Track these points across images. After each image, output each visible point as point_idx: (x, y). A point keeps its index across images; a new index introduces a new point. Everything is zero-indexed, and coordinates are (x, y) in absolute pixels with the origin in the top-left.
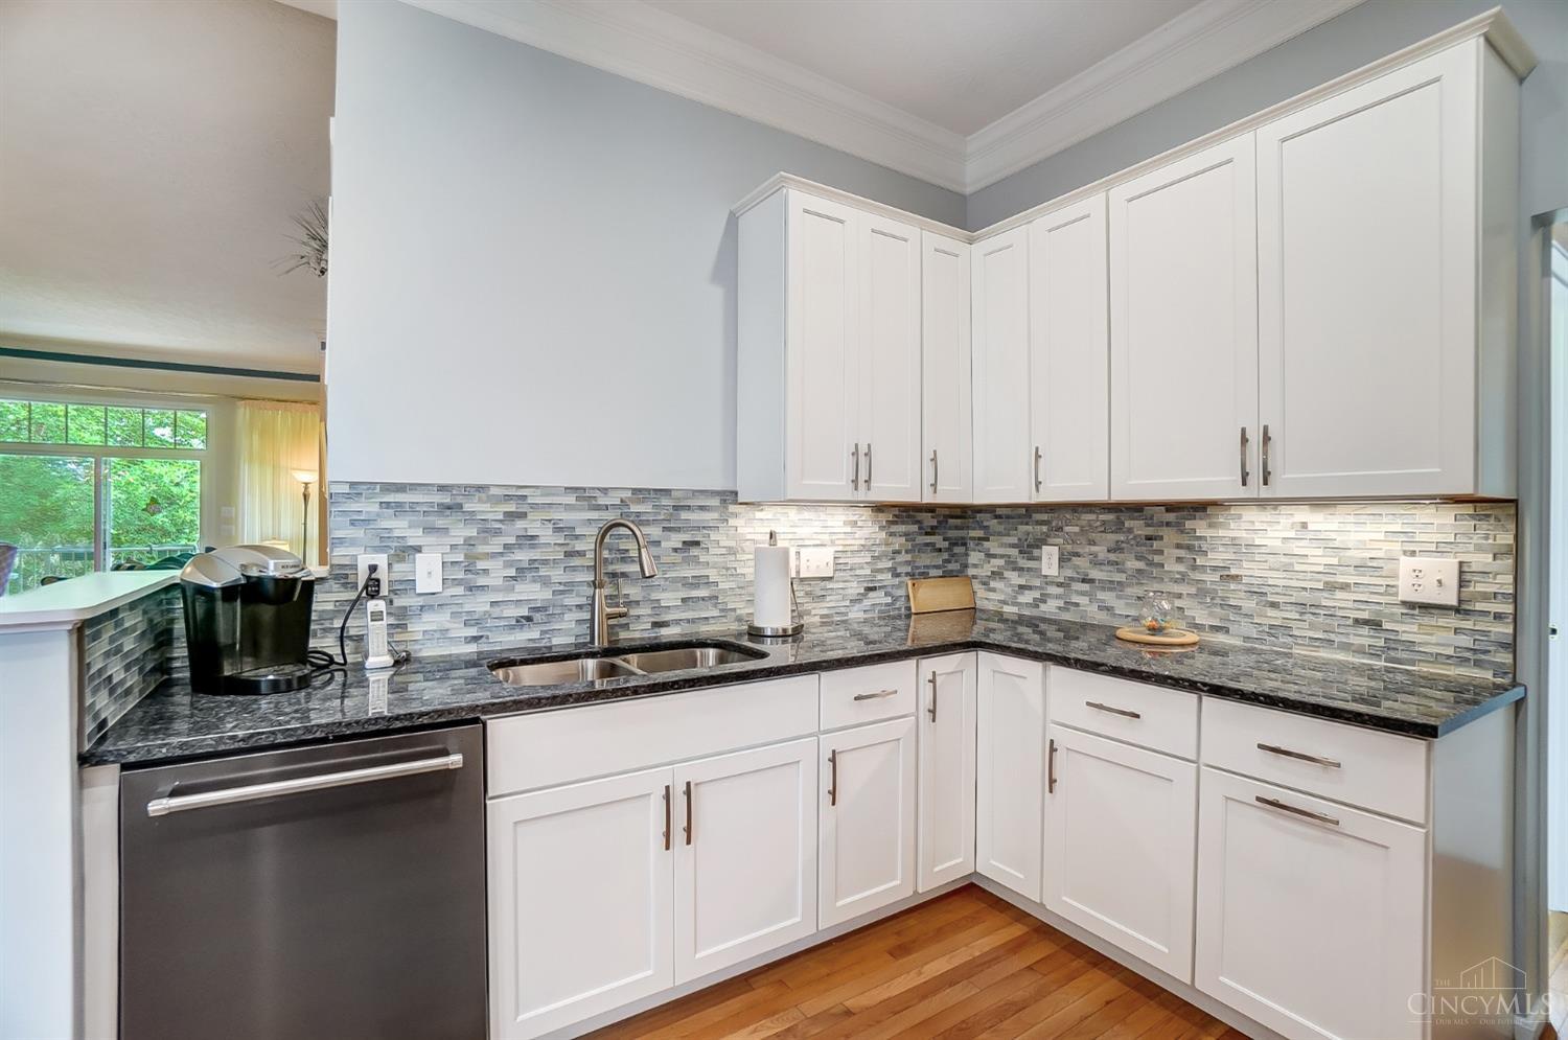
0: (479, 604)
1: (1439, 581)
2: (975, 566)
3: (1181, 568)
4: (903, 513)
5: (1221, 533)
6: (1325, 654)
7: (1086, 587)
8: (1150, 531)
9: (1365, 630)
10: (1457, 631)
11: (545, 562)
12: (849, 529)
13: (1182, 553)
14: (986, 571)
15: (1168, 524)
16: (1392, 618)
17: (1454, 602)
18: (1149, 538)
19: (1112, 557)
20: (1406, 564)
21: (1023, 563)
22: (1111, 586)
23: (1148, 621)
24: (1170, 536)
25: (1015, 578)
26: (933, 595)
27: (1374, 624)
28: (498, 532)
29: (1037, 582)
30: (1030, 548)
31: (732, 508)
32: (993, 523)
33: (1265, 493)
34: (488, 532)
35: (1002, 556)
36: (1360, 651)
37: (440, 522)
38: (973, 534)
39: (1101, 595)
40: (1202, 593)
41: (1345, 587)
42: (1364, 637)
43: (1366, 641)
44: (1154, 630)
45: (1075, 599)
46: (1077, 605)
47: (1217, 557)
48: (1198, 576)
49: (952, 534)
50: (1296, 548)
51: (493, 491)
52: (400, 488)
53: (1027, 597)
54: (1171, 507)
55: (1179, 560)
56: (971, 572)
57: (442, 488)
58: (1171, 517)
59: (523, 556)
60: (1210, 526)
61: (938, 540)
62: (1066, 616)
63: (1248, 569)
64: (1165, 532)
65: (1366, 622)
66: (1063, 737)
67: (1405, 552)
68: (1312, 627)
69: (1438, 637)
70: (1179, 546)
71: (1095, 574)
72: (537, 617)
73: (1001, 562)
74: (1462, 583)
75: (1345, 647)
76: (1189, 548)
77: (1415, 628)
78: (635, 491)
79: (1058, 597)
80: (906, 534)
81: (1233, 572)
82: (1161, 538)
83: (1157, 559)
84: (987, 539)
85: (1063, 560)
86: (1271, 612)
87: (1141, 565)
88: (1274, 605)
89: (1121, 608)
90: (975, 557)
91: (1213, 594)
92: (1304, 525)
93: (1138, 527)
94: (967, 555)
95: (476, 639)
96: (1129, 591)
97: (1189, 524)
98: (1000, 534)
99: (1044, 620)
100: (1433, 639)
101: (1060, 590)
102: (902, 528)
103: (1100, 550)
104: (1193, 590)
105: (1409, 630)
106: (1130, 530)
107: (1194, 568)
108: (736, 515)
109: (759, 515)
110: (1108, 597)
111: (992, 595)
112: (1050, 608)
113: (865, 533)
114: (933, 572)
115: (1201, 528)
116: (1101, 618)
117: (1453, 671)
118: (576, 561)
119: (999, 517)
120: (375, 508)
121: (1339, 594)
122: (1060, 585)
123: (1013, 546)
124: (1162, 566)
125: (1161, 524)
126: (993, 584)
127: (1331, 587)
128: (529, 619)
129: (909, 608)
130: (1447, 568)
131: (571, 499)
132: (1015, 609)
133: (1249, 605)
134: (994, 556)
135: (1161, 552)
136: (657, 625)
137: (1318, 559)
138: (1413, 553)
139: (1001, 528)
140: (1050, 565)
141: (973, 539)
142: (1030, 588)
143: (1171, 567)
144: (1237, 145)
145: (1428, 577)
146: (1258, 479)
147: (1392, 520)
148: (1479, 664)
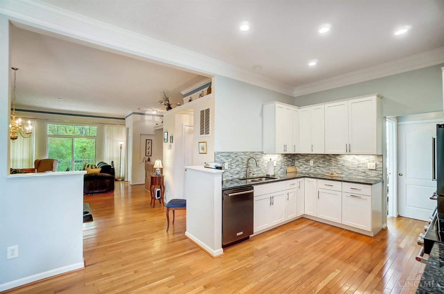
0: (232, 171)
1: (373, 166)
2: (296, 164)
3: (335, 164)
4: (286, 155)
5: (342, 159)
6: (358, 177)
7: (318, 167)
8: (330, 158)
9: (363, 173)
10: (376, 173)
11: (240, 164)
12: (278, 158)
13: (335, 162)
14: (299, 165)
15: (333, 157)
16: (367, 171)
17: (375, 169)
18: (330, 159)
19: (323, 162)
20: (369, 163)
21: (306, 163)
22: (323, 167)
23: (331, 173)
24: (333, 159)
25: (305, 166)
26: (290, 169)
27: (365, 172)
28: (234, 159)
29: (309, 167)
30: (308, 161)
31: (263, 155)
32: (300, 156)
33: (349, 153)
34: (233, 159)
35: (302, 162)
36: (363, 176)
37: (227, 158)
38: (296, 158)
39: (321, 169)
40: (339, 168)
42: (363, 174)
43: (363, 175)
44: (331, 174)
45: (316, 170)
46: (317, 170)
47: (341, 163)
48: (338, 165)
49: (293, 158)
50: (353, 161)
51: (234, 153)
52: (223, 153)
53: (307, 169)
54: (333, 155)
55: (335, 163)
56: (295, 165)
57: (228, 152)
58: (333, 156)
59: (237, 163)
60: (340, 157)
61: (290, 159)
62: (315, 173)
63: (346, 164)
65: (364, 172)
66: (320, 190)
67: (369, 162)
68: (356, 173)
69: (373, 174)
70: (335, 161)
71: (320, 165)
72: (239, 173)
73: (302, 163)
74: (376, 166)
75: (360, 176)
76: (337, 161)
77: (370, 173)
78: (251, 152)
79: (313, 169)
80: (286, 158)
81: (344, 165)
82: (332, 159)
83: (331, 163)
84: (299, 159)
85: (314, 163)
86: (350, 171)
87: (328, 164)
88: (350, 170)
89: (325, 171)
90: (296, 162)
92: (354, 158)
93: (328, 158)
94: (295, 162)
95: (232, 176)
96: (326, 168)
97: (336, 157)
98: (301, 158)
99: (310, 173)
100: (372, 174)
101: (313, 168)
102: (285, 157)
103: (321, 161)
104: (337, 168)
105: (369, 173)
106: (326, 158)
108: (263, 156)
109: (266, 156)
110: (323, 169)
111: (300, 169)
112: (312, 171)
113: (280, 159)
114: (290, 165)
115: (338, 158)
116: (321, 173)
117: (375, 179)
118: (244, 164)
119: (302, 155)
120: (220, 156)
121: (360, 168)
122: (314, 167)
123: (304, 160)
124: (332, 164)
126: (300, 167)
127: (358, 167)
128: (238, 173)
129: (287, 172)
130: (374, 164)
131: (243, 154)
132: (305, 172)
133: (346, 170)
134: (300, 162)
135: (332, 162)
136: (253, 174)
137: (356, 163)
138: (370, 162)
139: (302, 157)
140: (312, 164)
141: (296, 159)
142: (308, 168)
143: (333, 164)
144: (345, 102)
145: (372, 165)
146: (349, 151)
147: (367, 157)
148: (378, 177)
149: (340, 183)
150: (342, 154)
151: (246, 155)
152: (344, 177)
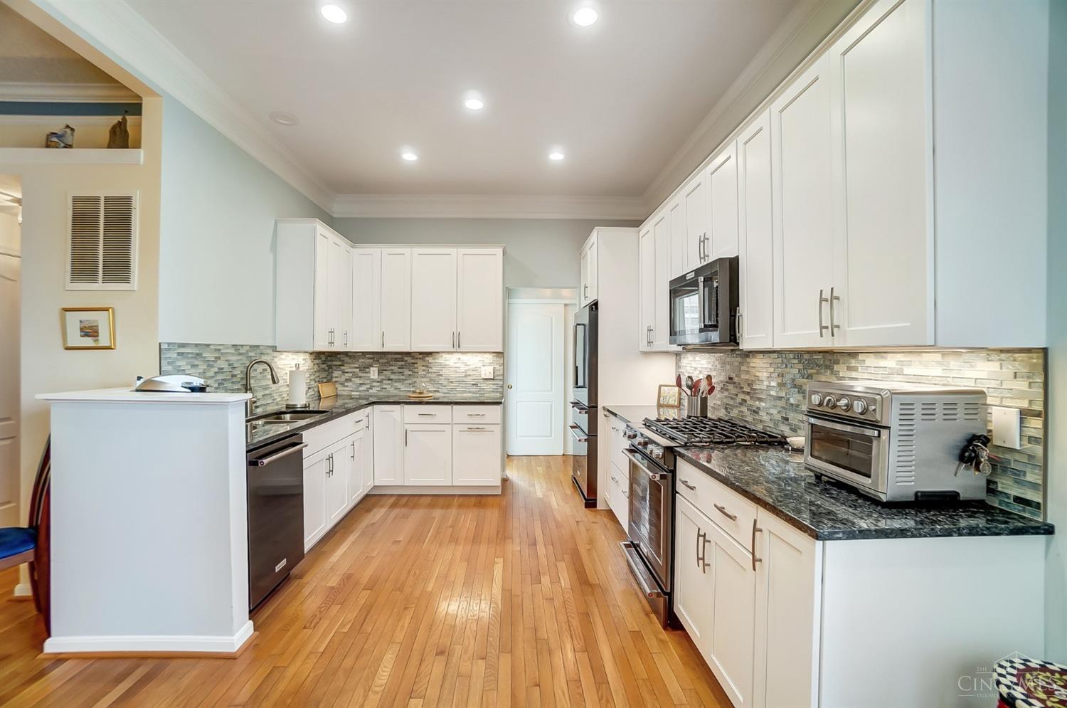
1: (490, 373)
2: (336, 377)
3: (424, 373)
4: (318, 355)
5: (437, 361)
6: (465, 395)
7: (389, 382)
8: (413, 361)
9: (474, 387)
10: (494, 384)
11: (225, 380)
12: (304, 362)
13: (424, 368)
14: (343, 379)
15: (420, 358)
16: (480, 383)
17: (492, 377)
18: (413, 363)
19: (400, 370)
20: (483, 368)
21: (361, 374)
22: (399, 381)
23: (418, 391)
24: (420, 363)
25: (358, 381)
26: (326, 390)
27: (476, 385)
28: (212, 366)
29: (368, 382)
30: (365, 368)
31: (276, 354)
32: (346, 359)
33: (458, 350)
34: (210, 366)
35: (351, 372)
36: (473, 392)
37: (196, 362)
38: (335, 363)
39: (395, 384)
40: (432, 381)
41: (470, 375)
42: (474, 389)
44: (420, 393)
45: (385, 386)
46: (385, 389)
47: (434, 369)
48: (429, 375)
49: (330, 363)
50: (457, 365)
52: (183, 345)
53: (364, 388)
54: (420, 353)
55: (424, 370)
56: (334, 380)
57: (196, 346)
58: (421, 356)
59: (220, 377)
60: (433, 359)
61: (324, 366)
62: (381, 393)
63: (444, 372)
64: (418, 361)
65: (474, 385)
66: (410, 428)
68: (462, 387)
69: (489, 386)
70: (423, 366)
71: (393, 377)
73: (351, 375)
74: (494, 373)
75: (470, 392)
76: (427, 366)
77: (485, 385)
78: (251, 346)
79: (378, 387)
80: (318, 364)
81: (440, 373)
82: (417, 363)
83: (416, 370)
84: (343, 366)
85: (380, 372)
86: (451, 384)
87: (410, 373)
88: (452, 382)
89: (403, 388)
90: (336, 374)
91: (434, 381)
92: (459, 359)
93: (409, 359)
94: (332, 373)
96: (406, 382)
97: (427, 359)
98: (350, 363)
99: (371, 396)
100: (488, 388)
101: (378, 384)
102: (317, 361)
103: (395, 368)
104: (428, 380)
105: (483, 386)
106: (406, 361)
107: (429, 373)
108: (275, 357)
109: (282, 357)
110: (398, 385)
111: (346, 389)
112: (374, 391)
113: (307, 364)
114: (325, 380)
115: (430, 359)
116: (396, 392)
117: (493, 395)
118: (235, 379)
119: (350, 356)
120: (175, 355)
121: (468, 378)
122: (378, 382)
123: (357, 368)
124: (417, 373)
125: (417, 359)
126: (346, 384)
127: (466, 376)
129: (320, 396)
130: (490, 369)
131: (233, 350)
132: (358, 393)
133: (445, 383)
134: (347, 372)
135: (417, 368)
137: (463, 368)
138: (484, 366)
139: (350, 361)
140: (374, 375)
141: (335, 365)
142: (365, 384)
143: (421, 373)
144: (452, 250)
145: (487, 372)
146: (457, 347)
147: (479, 357)
148: (497, 392)
149: (449, 407)
150: (438, 352)
151: (240, 354)
152: (440, 396)
